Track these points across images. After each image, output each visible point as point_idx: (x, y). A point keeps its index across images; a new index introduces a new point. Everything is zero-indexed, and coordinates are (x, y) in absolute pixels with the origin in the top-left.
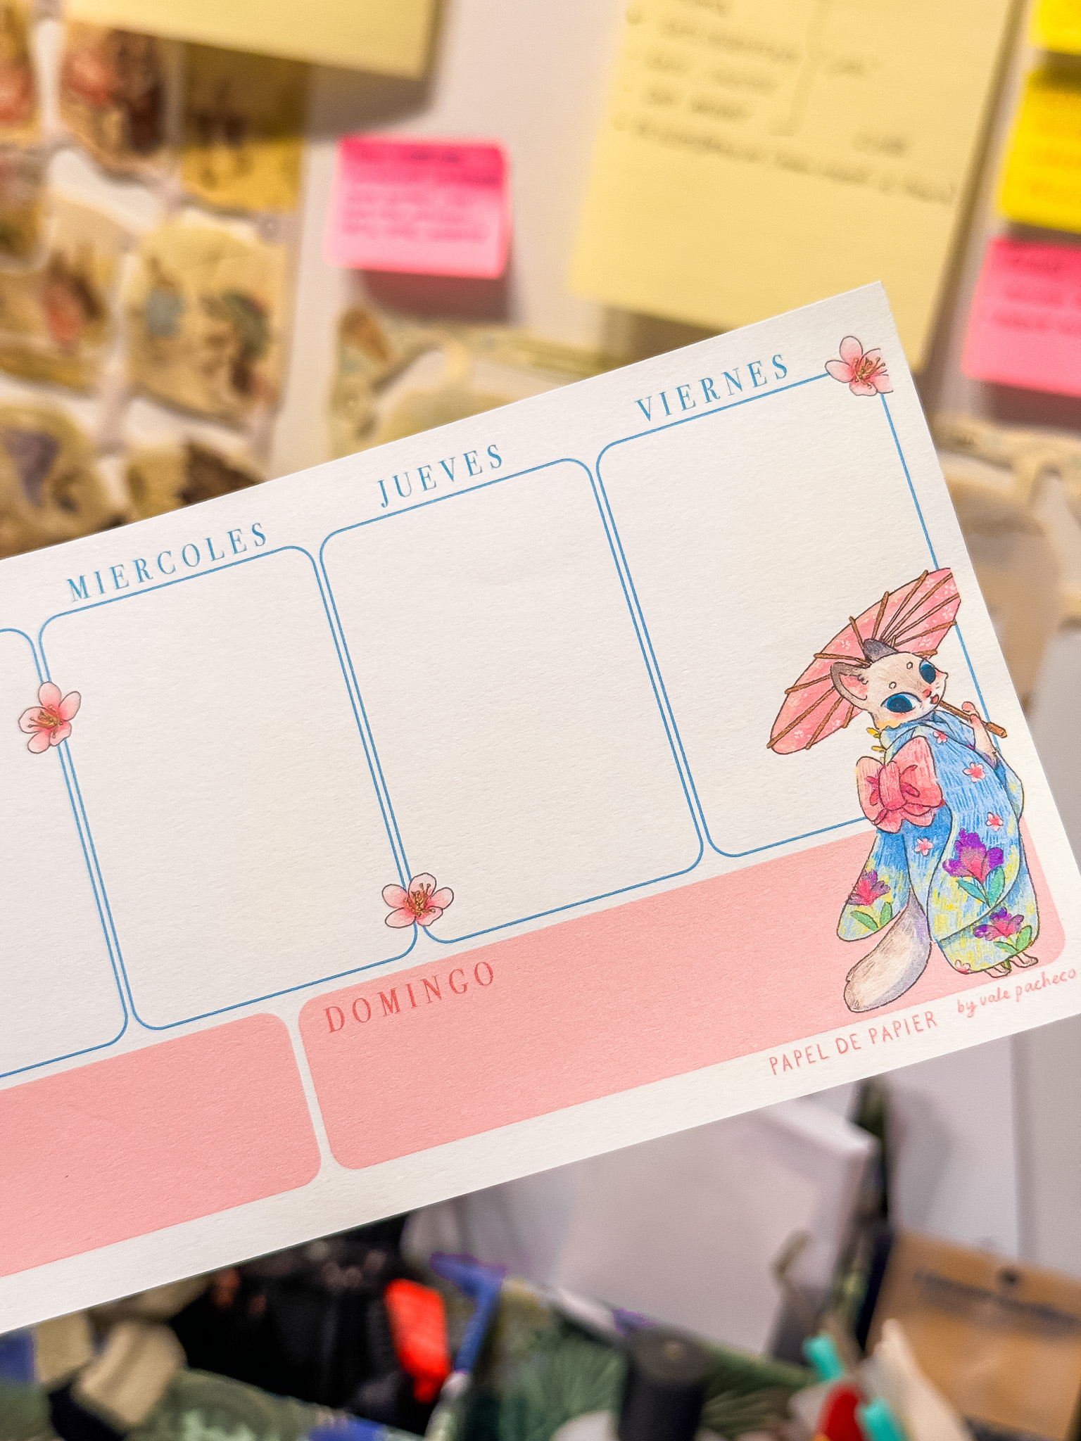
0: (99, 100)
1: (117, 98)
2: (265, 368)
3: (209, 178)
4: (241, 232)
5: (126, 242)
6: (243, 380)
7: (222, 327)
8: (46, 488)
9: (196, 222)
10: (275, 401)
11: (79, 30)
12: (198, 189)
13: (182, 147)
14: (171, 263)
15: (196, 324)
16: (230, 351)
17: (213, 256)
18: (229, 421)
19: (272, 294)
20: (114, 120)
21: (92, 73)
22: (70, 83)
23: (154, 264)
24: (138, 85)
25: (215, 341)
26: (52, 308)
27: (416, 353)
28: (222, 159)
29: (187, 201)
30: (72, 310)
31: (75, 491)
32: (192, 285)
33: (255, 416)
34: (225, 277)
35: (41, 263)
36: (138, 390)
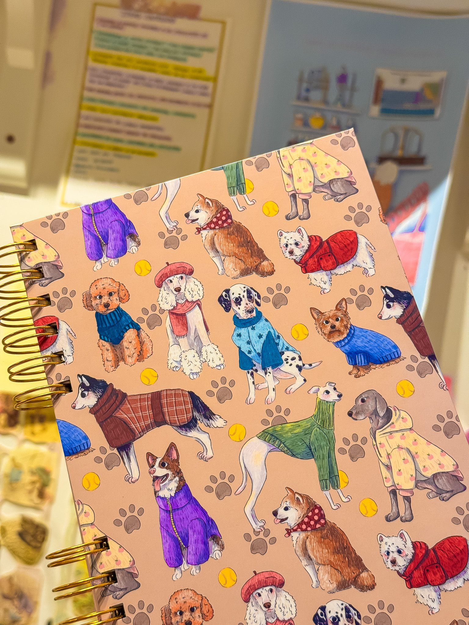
1: (4, 411)
2: (49, 491)
3: (33, 433)
4: (43, 449)
6: (41, 495)
7: (35, 478)
9: (28, 447)
10: (52, 501)
12: (30, 437)
13: (25, 425)
14: (19, 460)
15: (27, 478)
16: (38, 485)
17: (34, 457)
18: (36, 508)
23: (13, 460)
24: (11, 408)
25: (33, 483)
28: (38, 428)
29: (26, 440)
32: (26, 467)
33: (45, 506)
34: (37, 463)
36: (5, 500)
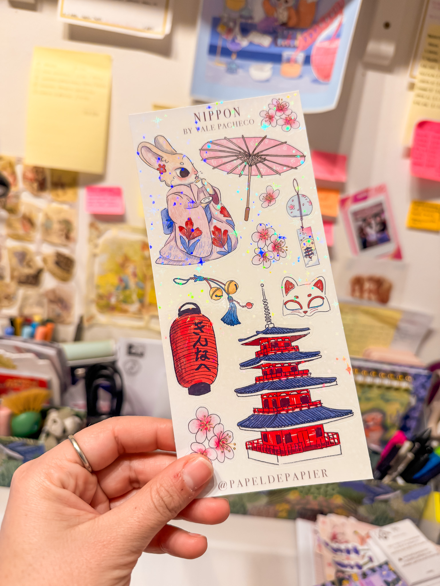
0: (32, 181)
1: (36, 180)
2: (73, 235)
3: (57, 196)
4: (65, 207)
5: (39, 210)
6: (68, 237)
7: (62, 227)
8: (25, 263)
9: (56, 205)
10: (75, 241)
11: (26, 167)
12: (55, 198)
13: (51, 190)
14: (50, 214)
15: (56, 226)
16: (65, 231)
17: (60, 212)
18: (65, 246)
19: (73, 219)
20: (35, 185)
21: (30, 175)
22: (25, 177)
23: (46, 214)
24: (40, 178)
25: (62, 230)
26: (24, 226)
27: (106, 230)
28: (60, 192)
29: (53, 201)
30: (28, 225)
31: (31, 264)
32: (55, 218)
33: (71, 245)
34: (63, 216)
35: (20, 215)
36: (45, 240)
